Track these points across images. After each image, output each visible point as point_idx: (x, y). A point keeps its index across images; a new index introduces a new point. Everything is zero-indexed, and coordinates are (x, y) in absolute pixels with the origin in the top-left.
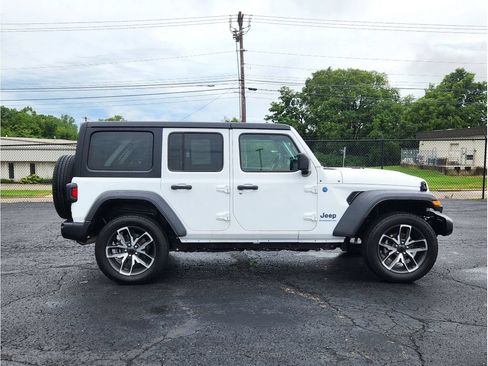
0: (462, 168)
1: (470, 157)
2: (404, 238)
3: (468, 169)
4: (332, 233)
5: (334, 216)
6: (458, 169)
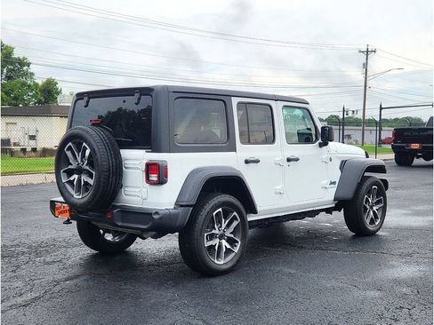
0: (29, 149)
1: (33, 138)
3: (34, 150)
4: (333, 199)
6: (24, 150)
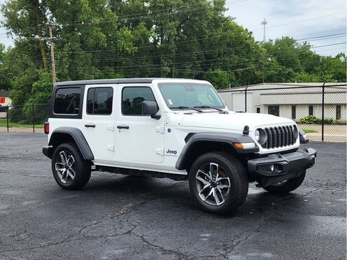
2: (214, 174)
4: (175, 166)
5: (175, 152)
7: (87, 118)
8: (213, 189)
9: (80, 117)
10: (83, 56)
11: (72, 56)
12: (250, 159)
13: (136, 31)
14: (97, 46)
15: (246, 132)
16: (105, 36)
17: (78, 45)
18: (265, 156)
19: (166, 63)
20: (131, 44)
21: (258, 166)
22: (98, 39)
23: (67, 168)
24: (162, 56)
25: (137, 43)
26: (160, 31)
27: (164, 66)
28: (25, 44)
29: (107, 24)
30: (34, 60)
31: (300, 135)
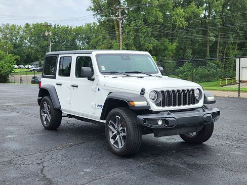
7: (59, 79)
8: (118, 136)
9: (54, 78)
10: (144, 30)
11: (137, 31)
12: (139, 115)
13: (188, 10)
14: (156, 22)
15: (142, 93)
16: (162, 14)
17: (141, 22)
18: (158, 112)
19: (212, 34)
20: (183, 19)
21: (144, 120)
22: (156, 17)
23: (47, 114)
24: (209, 28)
25: (188, 19)
26: (209, 9)
27: (210, 36)
28: (104, 22)
29: (164, 5)
30: (109, 34)
31: (205, 97)
